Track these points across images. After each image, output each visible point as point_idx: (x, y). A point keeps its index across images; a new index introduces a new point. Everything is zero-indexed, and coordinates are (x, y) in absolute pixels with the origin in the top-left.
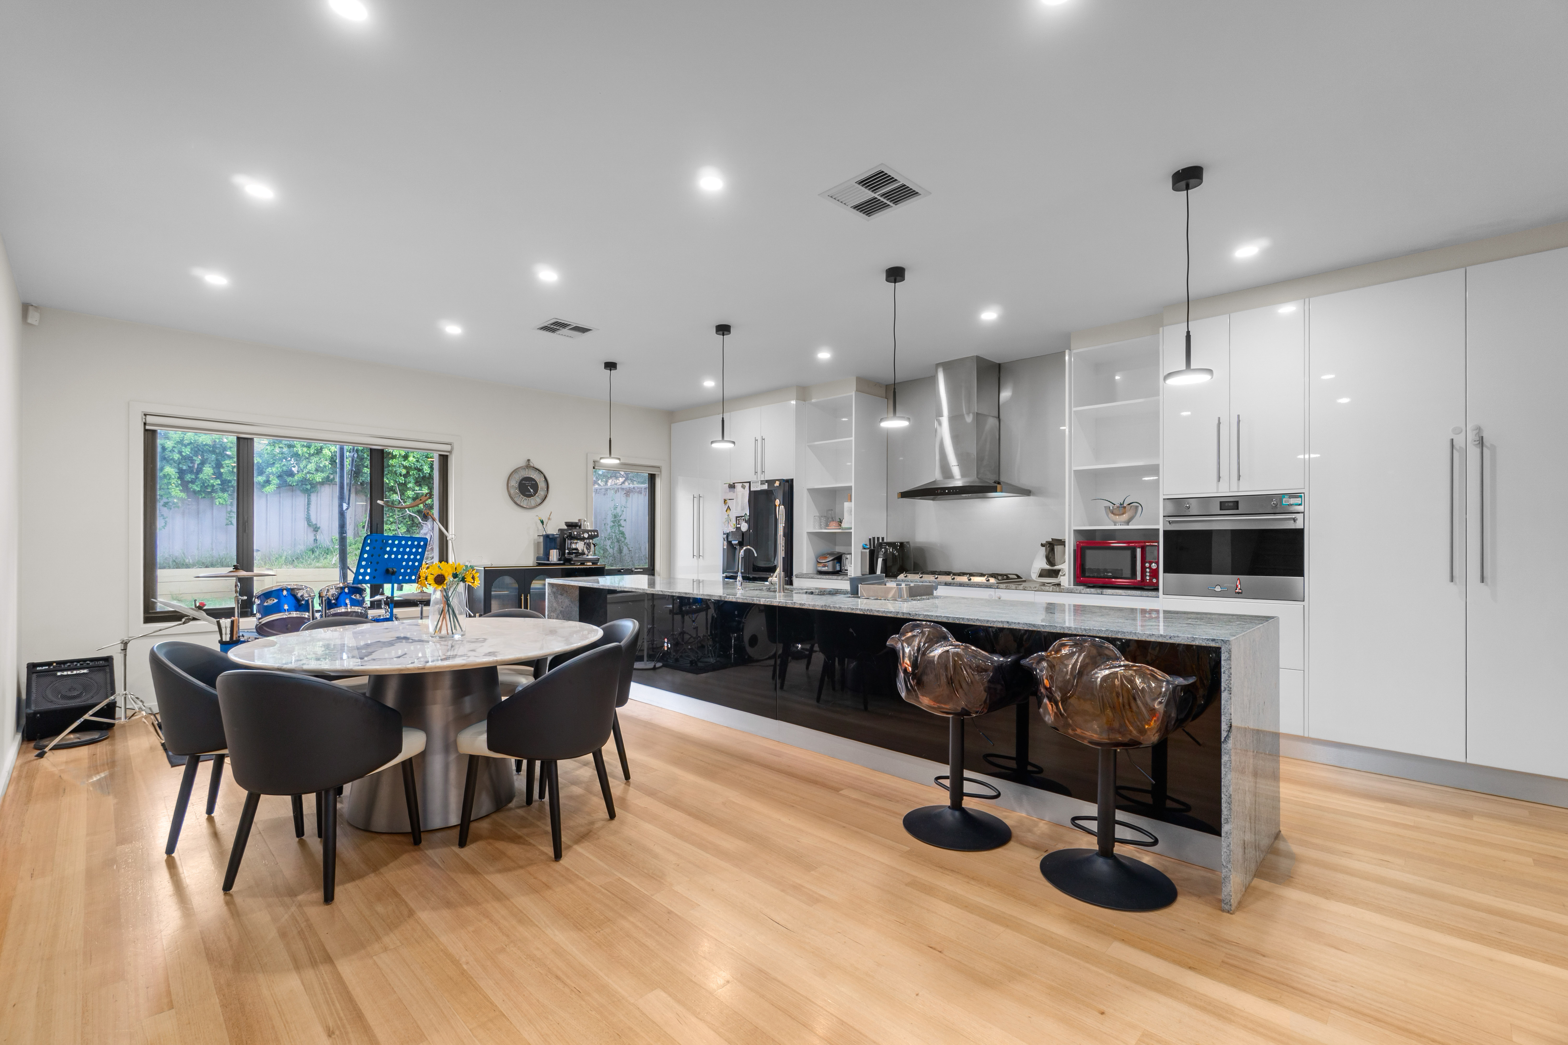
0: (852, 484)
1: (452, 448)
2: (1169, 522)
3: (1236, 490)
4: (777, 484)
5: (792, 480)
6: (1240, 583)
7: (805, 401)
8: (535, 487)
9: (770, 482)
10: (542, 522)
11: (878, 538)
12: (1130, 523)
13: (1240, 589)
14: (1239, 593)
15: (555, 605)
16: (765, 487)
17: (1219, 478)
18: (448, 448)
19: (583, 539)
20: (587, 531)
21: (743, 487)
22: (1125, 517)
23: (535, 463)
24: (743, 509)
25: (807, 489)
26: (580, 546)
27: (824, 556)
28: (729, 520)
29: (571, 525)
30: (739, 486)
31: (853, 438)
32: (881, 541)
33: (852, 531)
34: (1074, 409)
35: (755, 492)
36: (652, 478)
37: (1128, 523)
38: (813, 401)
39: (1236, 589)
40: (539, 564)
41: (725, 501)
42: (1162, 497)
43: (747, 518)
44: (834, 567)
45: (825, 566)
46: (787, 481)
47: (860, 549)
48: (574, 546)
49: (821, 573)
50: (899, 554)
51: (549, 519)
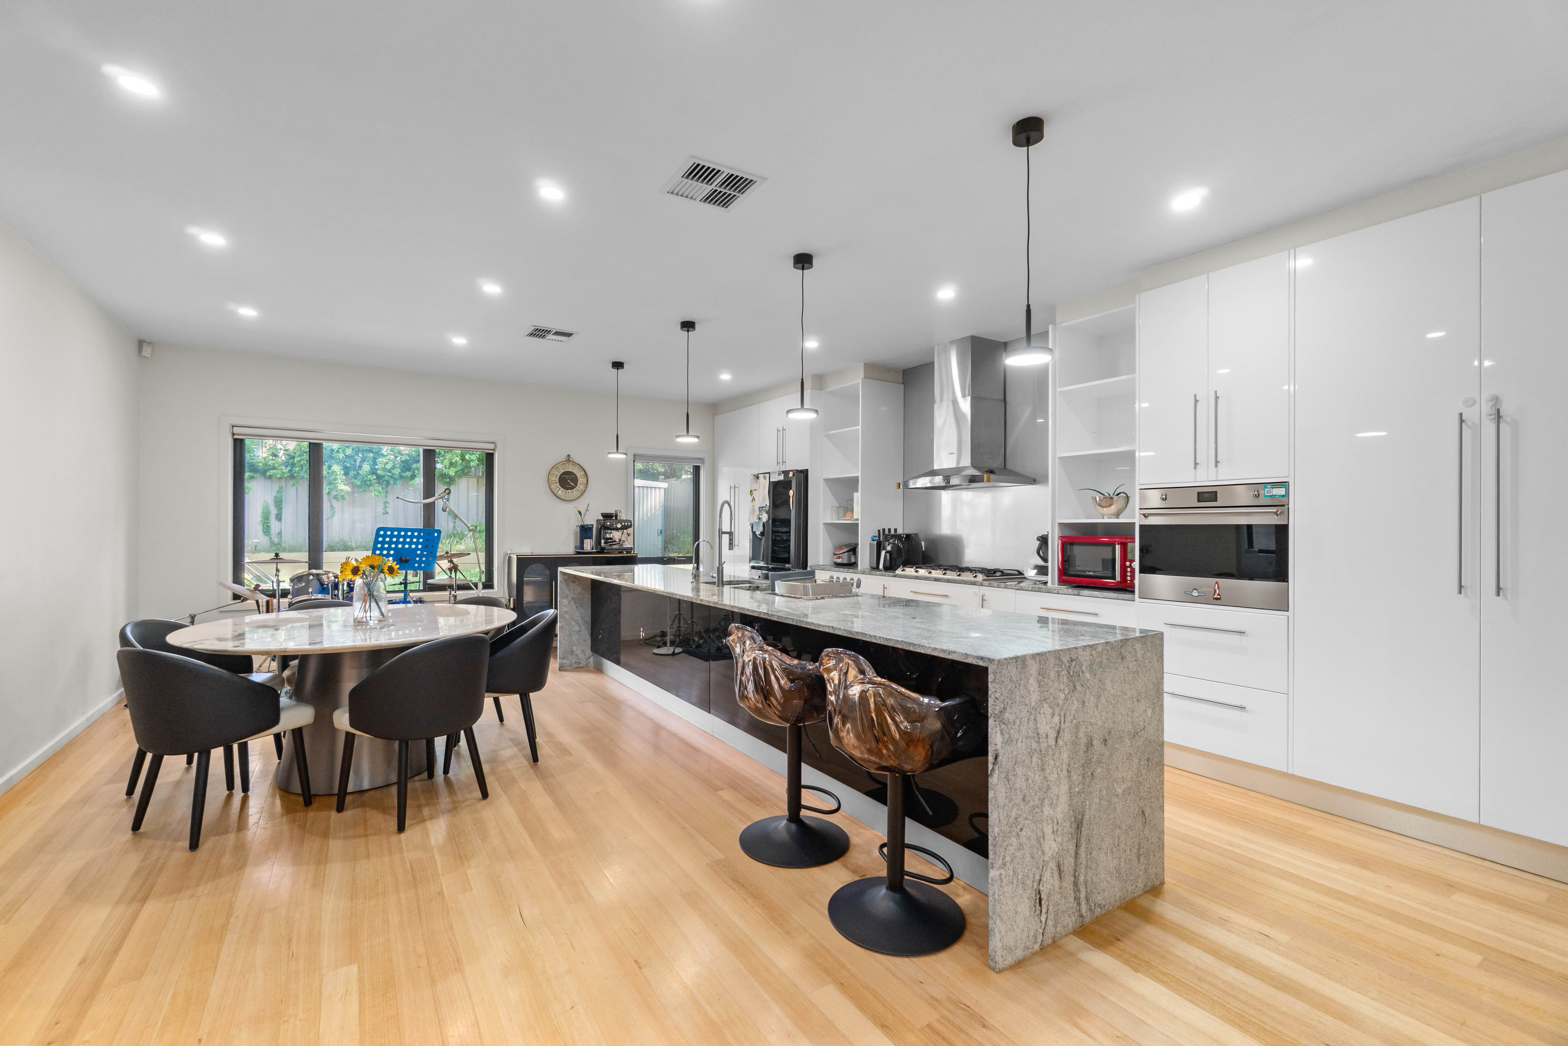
0: (859, 474)
1: (496, 446)
2: (1144, 515)
3: (1215, 479)
4: (791, 474)
5: (807, 470)
6: (1218, 588)
7: (821, 390)
8: (575, 480)
9: (786, 473)
10: (580, 513)
11: (884, 530)
12: (1120, 516)
13: (1219, 595)
14: (1217, 599)
15: (567, 592)
16: (782, 478)
17: (1196, 464)
18: (492, 446)
19: (617, 529)
20: (621, 521)
21: (765, 478)
22: (1113, 509)
23: (575, 458)
24: (764, 500)
25: (824, 479)
26: (616, 535)
27: (840, 547)
28: (753, 511)
29: (607, 516)
30: (761, 476)
31: (860, 427)
32: (887, 532)
33: (859, 522)
34: (1058, 390)
35: (774, 482)
36: (697, 469)
37: (1117, 515)
38: (829, 389)
39: (1214, 595)
40: (578, 553)
41: (751, 491)
42: (1138, 487)
43: (767, 508)
44: (849, 558)
45: (839, 558)
46: (801, 471)
47: (869, 541)
48: (608, 536)
49: (838, 565)
50: (904, 546)
51: (587, 510)
